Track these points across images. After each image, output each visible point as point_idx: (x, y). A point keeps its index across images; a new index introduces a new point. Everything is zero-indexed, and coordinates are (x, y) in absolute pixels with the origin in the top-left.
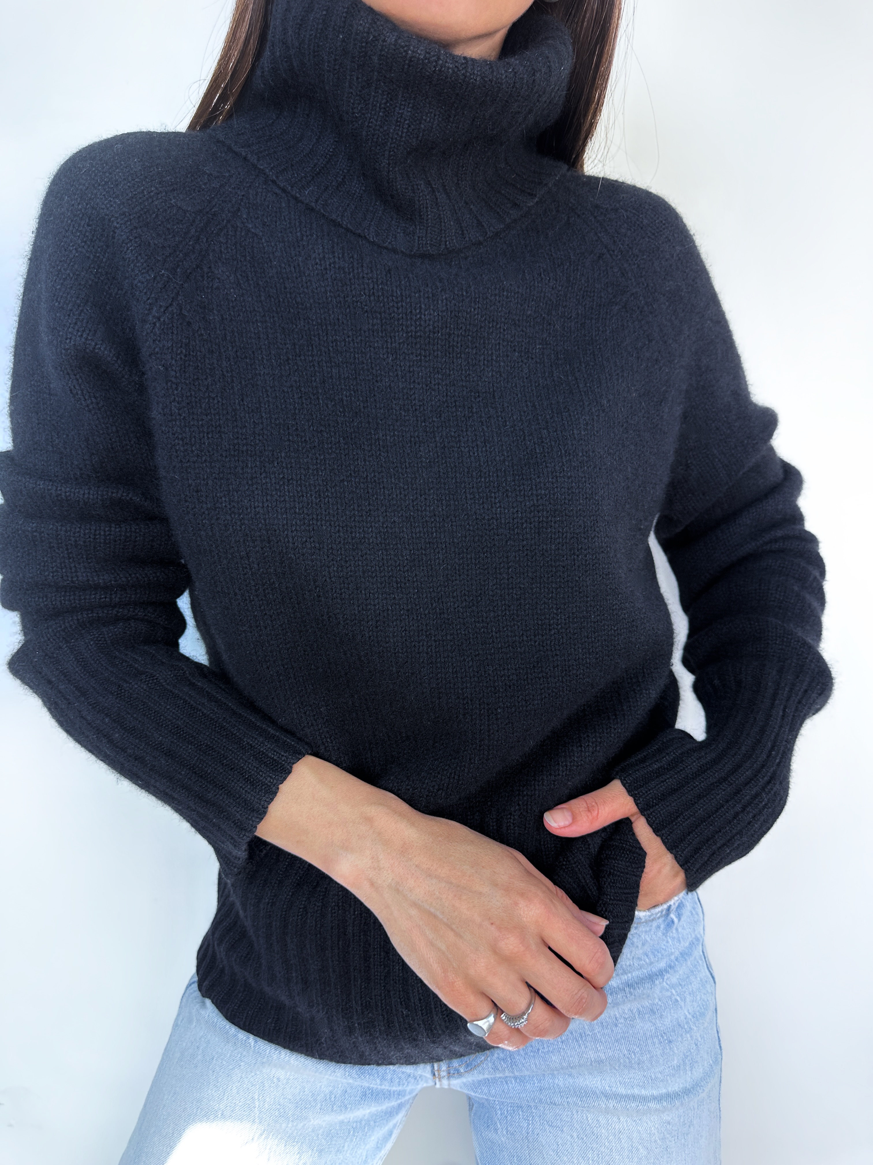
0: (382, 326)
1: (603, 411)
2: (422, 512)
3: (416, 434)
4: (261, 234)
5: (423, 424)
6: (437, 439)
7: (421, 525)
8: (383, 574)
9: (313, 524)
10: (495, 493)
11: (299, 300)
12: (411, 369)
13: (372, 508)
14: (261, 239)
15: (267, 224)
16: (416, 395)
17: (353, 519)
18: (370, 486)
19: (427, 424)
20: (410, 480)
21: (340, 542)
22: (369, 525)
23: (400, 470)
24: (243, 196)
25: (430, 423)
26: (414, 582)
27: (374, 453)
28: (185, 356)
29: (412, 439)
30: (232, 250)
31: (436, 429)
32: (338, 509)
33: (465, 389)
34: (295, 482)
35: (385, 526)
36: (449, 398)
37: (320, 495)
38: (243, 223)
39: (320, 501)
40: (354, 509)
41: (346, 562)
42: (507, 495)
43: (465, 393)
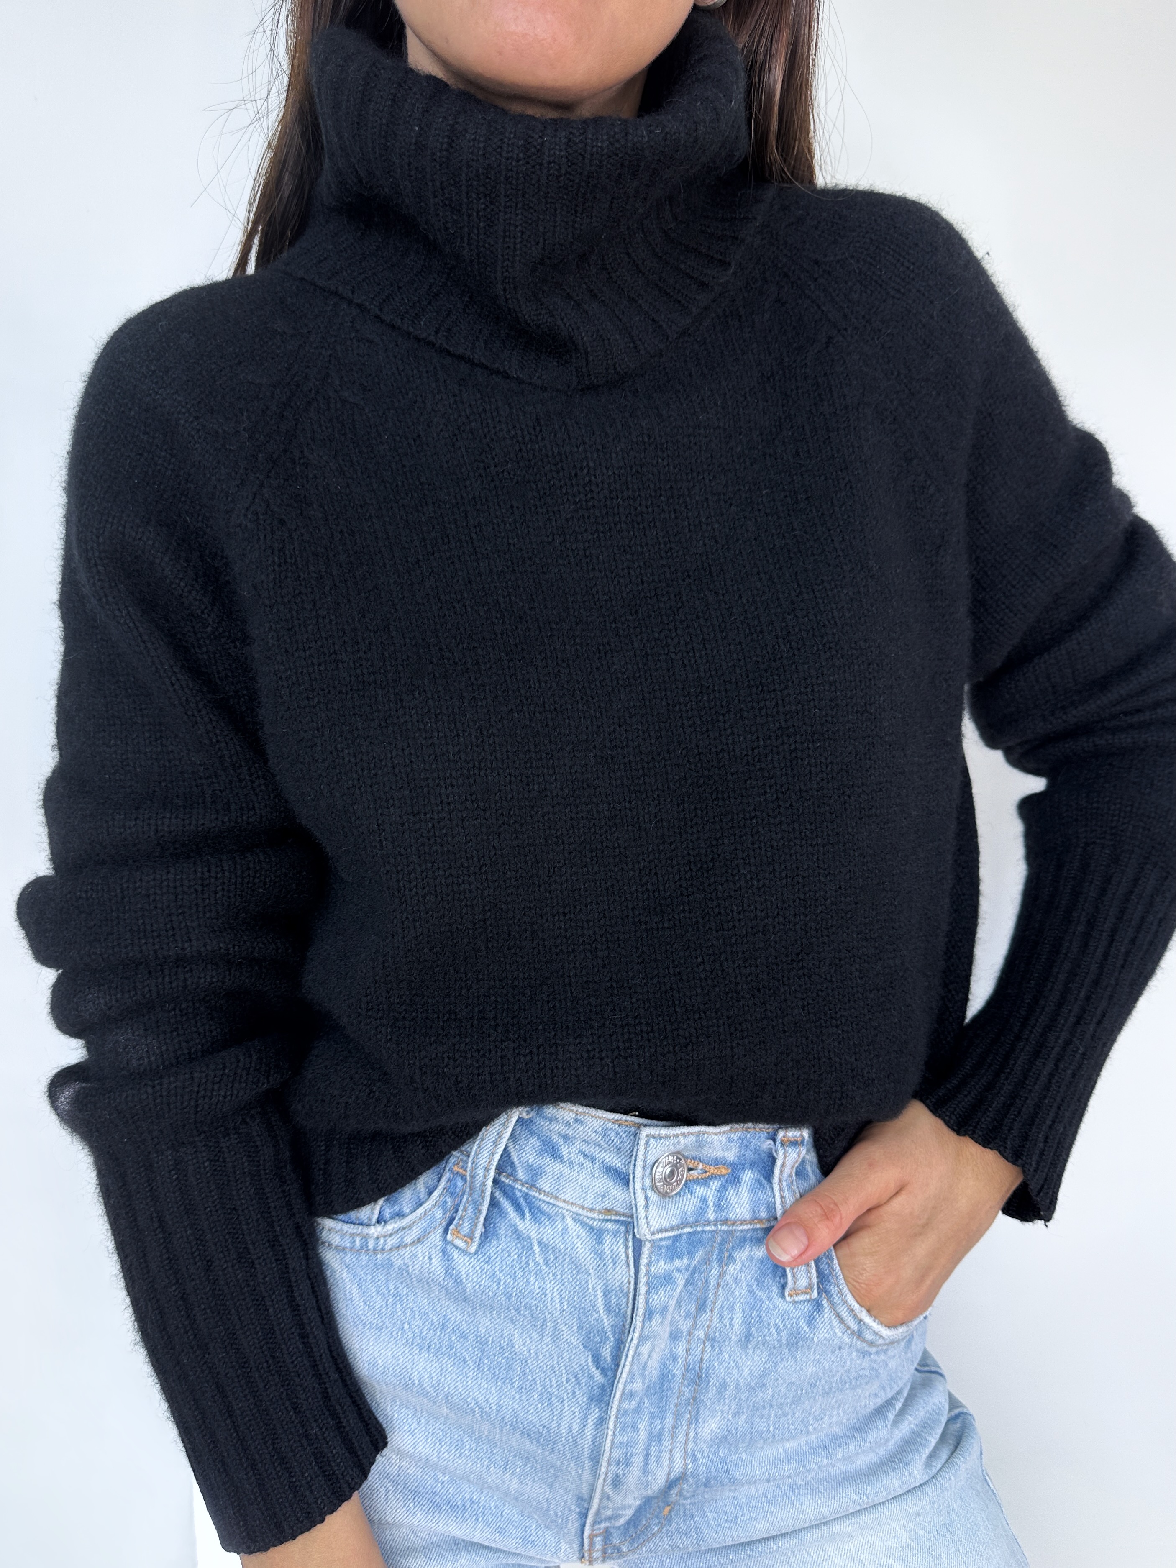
0: (540, 499)
1: (872, 577)
2: (622, 748)
3: (605, 640)
4: (362, 403)
5: (614, 625)
6: (636, 645)
7: (622, 767)
8: (572, 840)
9: (475, 774)
10: (723, 715)
11: (423, 479)
12: (588, 553)
13: (554, 747)
14: (364, 409)
15: (369, 388)
16: (599, 587)
17: (528, 765)
18: (549, 716)
19: (619, 625)
20: (602, 705)
21: (512, 798)
22: (551, 771)
23: (589, 692)
24: (330, 355)
25: (623, 624)
26: (614, 848)
27: (551, 670)
28: (280, 565)
29: (601, 648)
30: (327, 428)
31: (631, 630)
32: (507, 751)
33: (666, 569)
34: (445, 718)
35: (573, 771)
36: (645, 585)
37: (482, 734)
38: (336, 391)
39: (483, 741)
40: (529, 751)
41: (522, 825)
42: (742, 717)
43: (668, 575)
